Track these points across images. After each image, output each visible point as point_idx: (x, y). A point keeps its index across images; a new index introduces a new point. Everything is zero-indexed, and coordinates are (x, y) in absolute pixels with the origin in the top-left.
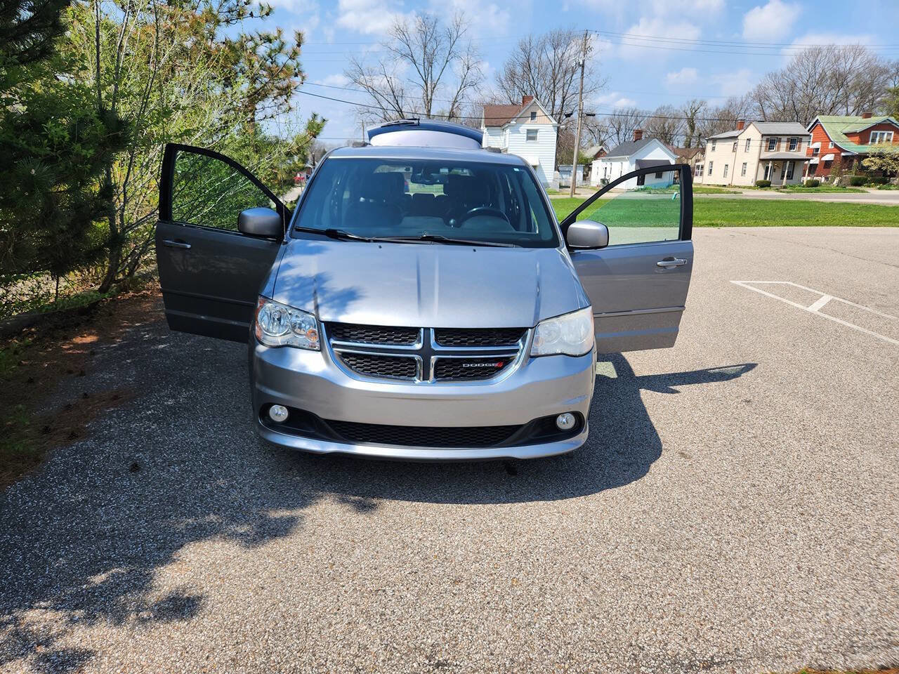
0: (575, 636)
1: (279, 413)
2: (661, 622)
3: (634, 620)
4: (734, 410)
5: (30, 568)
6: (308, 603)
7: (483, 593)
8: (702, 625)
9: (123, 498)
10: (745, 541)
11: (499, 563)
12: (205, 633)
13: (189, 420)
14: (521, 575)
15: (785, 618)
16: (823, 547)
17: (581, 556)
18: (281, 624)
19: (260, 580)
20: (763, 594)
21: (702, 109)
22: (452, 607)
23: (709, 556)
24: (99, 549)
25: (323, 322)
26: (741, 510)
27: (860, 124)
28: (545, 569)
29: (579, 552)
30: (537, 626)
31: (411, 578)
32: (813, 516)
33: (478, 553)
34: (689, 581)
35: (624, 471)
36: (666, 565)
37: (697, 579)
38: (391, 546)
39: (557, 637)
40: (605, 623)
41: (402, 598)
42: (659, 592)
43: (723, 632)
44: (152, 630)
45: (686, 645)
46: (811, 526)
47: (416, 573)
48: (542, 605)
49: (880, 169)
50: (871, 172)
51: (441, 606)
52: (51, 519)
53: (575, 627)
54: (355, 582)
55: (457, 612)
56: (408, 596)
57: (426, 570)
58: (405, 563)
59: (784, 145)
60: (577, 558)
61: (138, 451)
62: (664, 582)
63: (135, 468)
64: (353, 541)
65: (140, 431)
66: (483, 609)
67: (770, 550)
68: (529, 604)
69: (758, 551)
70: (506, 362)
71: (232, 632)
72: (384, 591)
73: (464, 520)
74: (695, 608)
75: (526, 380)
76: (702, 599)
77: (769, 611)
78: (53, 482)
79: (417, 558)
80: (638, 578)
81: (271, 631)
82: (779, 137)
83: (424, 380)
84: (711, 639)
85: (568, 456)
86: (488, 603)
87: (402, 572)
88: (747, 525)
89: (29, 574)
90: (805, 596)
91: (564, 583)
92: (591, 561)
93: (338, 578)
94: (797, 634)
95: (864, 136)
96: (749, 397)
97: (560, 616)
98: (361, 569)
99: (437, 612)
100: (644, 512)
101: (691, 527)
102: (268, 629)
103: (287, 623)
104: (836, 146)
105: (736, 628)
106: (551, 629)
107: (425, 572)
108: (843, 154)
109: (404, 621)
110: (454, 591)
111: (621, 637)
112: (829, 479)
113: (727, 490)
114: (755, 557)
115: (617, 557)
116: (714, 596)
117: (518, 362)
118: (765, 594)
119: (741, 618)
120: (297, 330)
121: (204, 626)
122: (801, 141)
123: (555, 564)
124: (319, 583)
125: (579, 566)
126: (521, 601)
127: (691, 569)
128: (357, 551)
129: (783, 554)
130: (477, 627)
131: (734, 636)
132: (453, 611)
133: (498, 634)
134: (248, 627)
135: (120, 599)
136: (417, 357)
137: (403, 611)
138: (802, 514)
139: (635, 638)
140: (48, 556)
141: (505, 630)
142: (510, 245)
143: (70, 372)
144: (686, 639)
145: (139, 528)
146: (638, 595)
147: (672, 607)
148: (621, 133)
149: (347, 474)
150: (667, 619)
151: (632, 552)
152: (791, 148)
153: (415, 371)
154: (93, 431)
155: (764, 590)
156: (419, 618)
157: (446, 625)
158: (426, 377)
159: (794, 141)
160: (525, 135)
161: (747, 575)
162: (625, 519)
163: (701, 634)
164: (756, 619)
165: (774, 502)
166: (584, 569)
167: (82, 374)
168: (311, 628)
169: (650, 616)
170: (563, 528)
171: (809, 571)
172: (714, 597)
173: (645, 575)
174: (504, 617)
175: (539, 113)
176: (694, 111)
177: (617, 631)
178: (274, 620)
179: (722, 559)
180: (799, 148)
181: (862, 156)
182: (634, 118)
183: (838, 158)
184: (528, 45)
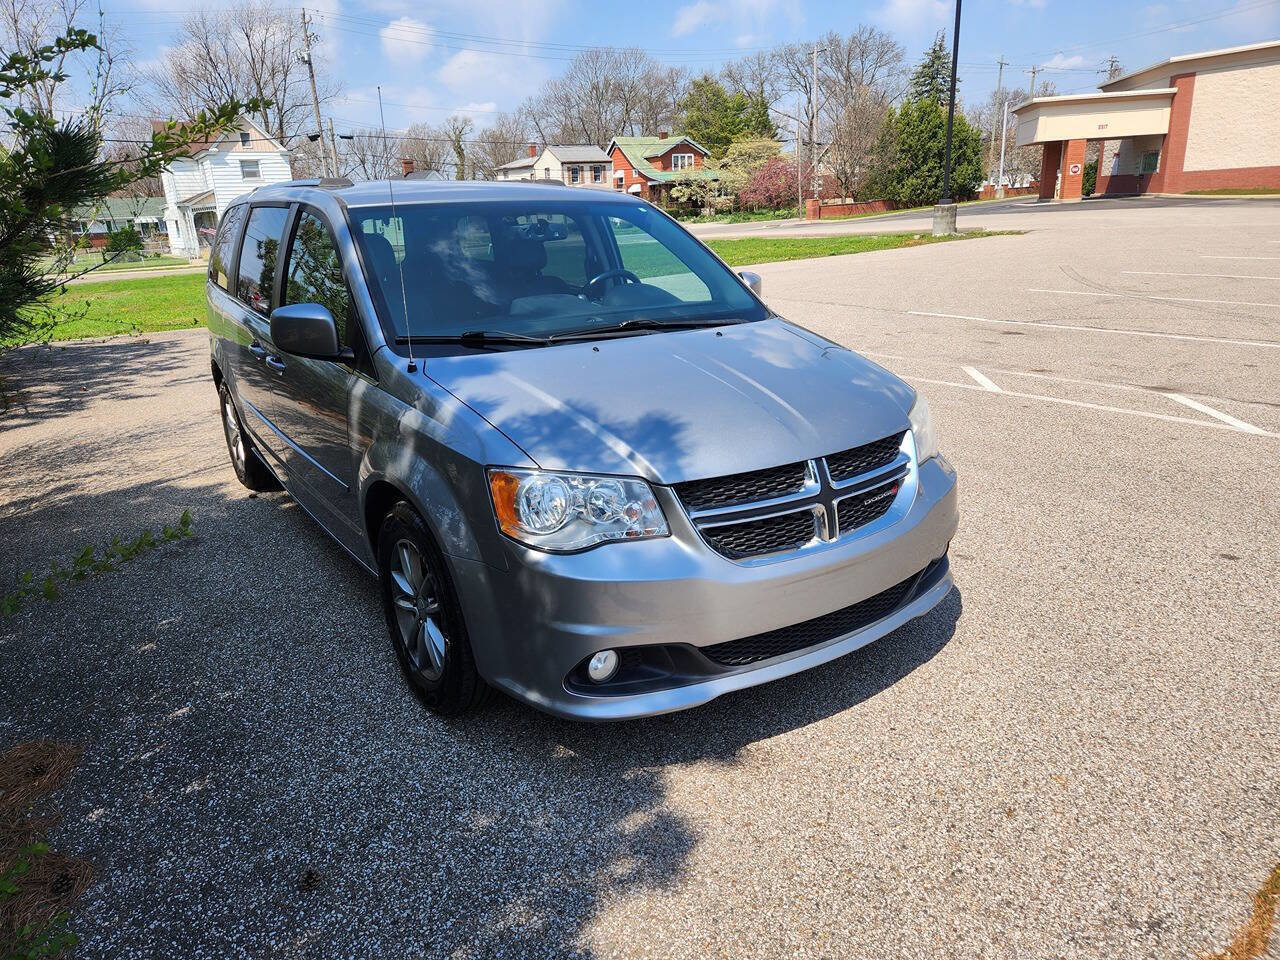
0: (1196, 810)
3: (1208, 762)
7: (1055, 811)
14: (1050, 767)
16: (1200, 610)
21: (467, 129)
25: (667, 485)
27: (660, 147)
30: (1154, 819)
31: (958, 836)
36: (1136, 687)
39: (1188, 821)
40: (1193, 779)
42: (1176, 720)
48: (1122, 793)
49: (689, 199)
50: (682, 203)
53: (1182, 800)
59: (588, 175)
60: (1062, 719)
62: (1163, 707)
66: (1083, 831)
68: (1110, 799)
70: (900, 483)
72: (960, 871)
73: (893, 729)
80: (1140, 714)
82: (581, 165)
83: (830, 538)
86: (1077, 820)
87: (939, 834)
93: (884, 886)
95: (665, 161)
97: (1153, 796)
99: (1052, 863)
104: (640, 174)
106: (1170, 815)
108: (649, 184)
109: (1041, 897)
110: (1026, 826)
111: (1225, 787)
122: (604, 169)
123: (1057, 737)
125: (1079, 728)
126: (1098, 800)
127: (1159, 682)
130: (1113, 856)
136: (817, 508)
137: (1020, 885)
139: (1235, 781)
141: (1138, 843)
146: (1169, 733)
151: (1092, 687)
152: (596, 178)
153: (814, 528)
156: (1048, 882)
157: (1085, 873)
158: (832, 533)
159: (598, 169)
160: (239, 169)
166: (1086, 728)
169: (1211, 750)
170: (999, 691)
171: (1227, 638)
173: (1140, 708)
174: (1116, 829)
176: (458, 133)
177: (1215, 783)
180: (605, 178)
181: (670, 186)
182: (381, 141)
183: (647, 189)
184: (200, 26)
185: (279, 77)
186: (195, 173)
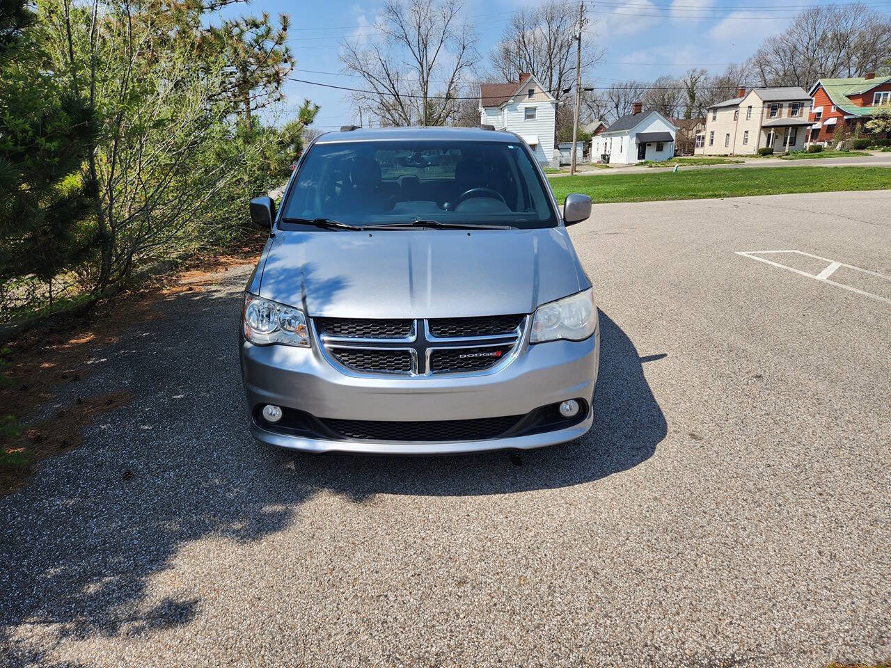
0: (587, 637)
1: (273, 413)
2: (677, 618)
3: (649, 618)
4: (745, 387)
5: (17, 588)
6: (307, 613)
7: (490, 594)
8: (720, 620)
9: (116, 508)
10: (762, 526)
11: (506, 560)
12: (199, 651)
13: (185, 422)
14: (529, 573)
15: (809, 608)
16: (844, 529)
17: (591, 549)
18: (278, 637)
19: (256, 590)
20: (783, 582)
21: (702, 78)
22: (457, 611)
23: (725, 544)
24: (89, 564)
25: (311, 317)
26: (756, 492)
27: (863, 85)
28: (553, 565)
29: (589, 545)
30: (547, 627)
31: (414, 580)
32: (832, 496)
33: (484, 550)
34: (705, 572)
35: (633, 456)
36: (680, 555)
37: (713, 569)
38: (394, 548)
39: (568, 640)
40: (618, 621)
41: (404, 603)
42: (673, 585)
43: (743, 627)
44: (143, 650)
45: (705, 643)
46: (831, 507)
47: (419, 575)
48: (552, 605)
49: (883, 131)
50: (874, 134)
51: (445, 610)
52: (40, 534)
53: (587, 628)
54: (356, 588)
55: (462, 616)
56: (411, 600)
57: (429, 572)
58: (407, 565)
59: (786, 111)
60: (587, 552)
61: (132, 458)
62: (679, 574)
63: (128, 476)
64: (353, 543)
65: (134, 436)
66: (489, 611)
67: (789, 535)
68: (537, 604)
69: (777, 537)
70: (506, 350)
71: (227, 649)
72: (386, 596)
73: (468, 515)
74: (712, 601)
75: (526, 368)
76: (720, 592)
77: (791, 602)
78: (44, 493)
79: (420, 558)
80: (651, 571)
81: (268, 646)
82: (781, 103)
83: (419, 373)
84: (731, 635)
85: (575, 443)
86: (495, 605)
87: (405, 575)
88: (763, 508)
89: (16, 595)
90: (828, 583)
91: (574, 580)
92: (601, 554)
93: (338, 584)
94: (821, 626)
95: (867, 98)
96: (760, 372)
97: (571, 617)
98: (362, 573)
99: (442, 617)
100: (655, 499)
101: (705, 513)
102: (264, 644)
103: (284, 636)
104: (838, 110)
105: (756, 621)
106: (561, 631)
107: (428, 574)
108: (845, 117)
109: (407, 629)
110: (459, 594)
111: (635, 636)
112: (847, 455)
113: (740, 472)
114: (774, 542)
115: (628, 548)
116: (732, 587)
117: (517, 350)
118: (786, 583)
119: (762, 611)
120: (287, 326)
121: (197, 644)
122: (803, 106)
123: (564, 560)
124: (318, 591)
125: (589, 561)
126: (529, 601)
127: (706, 559)
128: (358, 554)
129: (802, 538)
130: (484, 632)
131: (755, 631)
132: (458, 615)
133: (505, 638)
134: (243, 642)
135: (111, 618)
136: (411, 350)
137: (406, 618)
138: (821, 494)
139: (650, 637)
140: (37, 574)
141: (513, 633)
142: (506, 227)
143: (64, 377)
144: (705, 636)
145: (131, 540)
146: (652, 590)
147: (688, 601)
148: (621, 107)
149: (347, 472)
150: (683, 615)
151: (644, 543)
152: (793, 113)
153: (410, 364)
154: (87, 438)
155: (784, 579)
156: (423, 624)
157: (451, 631)
158: (421, 370)
159: (796, 106)
160: (524, 113)
161: (766, 563)
162: (636, 508)
163: (720, 630)
164: (778, 611)
165: (791, 482)
166: (594, 563)
167: (76, 379)
168: (310, 640)
169: (665, 613)
170: (571, 520)
171: (831, 556)
172: (731, 589)
173: (659, 568)
174: (512, 620)
175: (537, 90)
176: (694, 81)
177: (631, 631)
178: (271, 633)
179: (739, 546)
180: (801, 113)
181: (866, 119)
182: (633, 91)
183: (841, 122)
186: (499, 117)
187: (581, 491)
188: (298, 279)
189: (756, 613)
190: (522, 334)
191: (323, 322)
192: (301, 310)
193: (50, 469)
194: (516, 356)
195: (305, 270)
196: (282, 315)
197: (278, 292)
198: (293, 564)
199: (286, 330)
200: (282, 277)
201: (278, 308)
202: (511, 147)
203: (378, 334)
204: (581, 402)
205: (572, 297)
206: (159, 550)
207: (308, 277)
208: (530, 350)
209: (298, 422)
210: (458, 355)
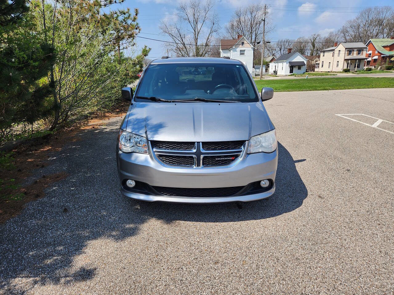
0: (275, 290)
1: (131, 183)
2: (316, 281)
3: (303, 281)
4: (342, 175)
5: (15, 261)
6: (146, 275)
7: (229, 268)
8: (336, 282)
9: (60, 225)
10: (353, 239)
11: (236, 253)
12: (97, 292)
13: (91, 187)
14: (247, 259)
15: (376, 277)
16: (391, 241)
17: (275, 248)
18: (133, 286)
19: (123, 264)
20: (364, 265)
21: (318, 38)
22: (215, 276)
23: (337, 247)
24: (48, 251)
25: (150, 141)
26: (350, 223)
27: (390, 42)
28: (258, 255)
29: (274, 246)
30: (256, 285)
31: (194, 261)
32: (384, 225)
33: (226, 248)
34: (328, 260)
35: (293, 205)
36: (316, 252)
37: (332, 259)
38: (185, 246)
39: (266, 291)
40: (289, 282)
41: (190, 272)
42: (314, 266)
43: (346, 286)
44: (72, 291)
45: (329, 293)
46: (384, 230)
47: (197, 259)
48: (258, 274)
51: (209, 275)
52: (26, 236)
53: (275, 285)
54: (168, 264)
55: (217, 278)
56: (194, 270)
57: (201, 257)
58: (191, 254)
59: (355, 53)
60: (273, 249)
61: (67, 202)
62: (316, 261)
63: (66, 210)
64: (167, 243)
65: (68, 193)
66: (229, 276)
67: (366, 243)
68: (251, 274)
69: (360, 244)
70: (237, 156)
71: (110, 291)
72: (182, 268)
73: (219, 232)
74: (332, 273)
75: (246, 165)
76: (335, 269)
77: (368, 274)
78: (28, 218)
79: (197, 251)
80: (303, 259)
81: (128, 290)
82: (353, 49)
83: (197, 166)
84: (341, 290)
85: (266, 199)
86: (232, 273)
87: (190, 259)
88: (354, 231)
89: (15, 264)
90: (385, 266)
91: (268, 262)
92: (280, 251)
93: (160, 262)
94: (382, 286)
95: (391, 47)
96: (349, 168)
97: (267, 280)
98: (171, 257)
99: (208, 278)
100: (304, 225)
101: (327, 232)
102: (127, 290)
103: (136, 286)
104: (379, 52)
105: (352, 283)
106: (263, 286)
107: (201, 258)
108: (382, 56)
109: (192, 284)
110: (215, 268)
111: (297, 289)
112: (390, 207)
113: (342, 214)
114: (359, 246)
115: (292, 248)
116: (341, 267)
117: (242, 156)
118: (365, 265)
119: (355, 278)
120: (138, 144)
121: (96, 289)
122: (363, 50)
123: (263, 253)
124: (151, 265)
125: (274, 254)
126: (247, 272)
127: (329, 254)
128: (169, 249)
129: (372, 245)
130: (227, 286)
131: (352, 287)
132: (215, 278)
133: (237, 289)
134: (117, 289)
135: (57, 276)
136: (194, 156)
137: (191, 278)
138: (379, 224)
139: (304, 290)
140: (24, 255)
141: (241, 287)
142: (236, 102)
143: (37, 166)
144: (329, 290)
145: (67, 240)
146: (304, 268)
147: (321, 273)
148: (282, 50)
149: (163, 211)
150: (319, 280)
151: (299, 246)
152: (359, 54)
153: (194, 162)
154: (48, 193)
155: (364, 263)
156: (199, 282)
157: (212, 285)
158: (198, 165)
159: (360, 50)
160: (239, 53)
161: (356, 256)
162: (295, 229)
163: (336, 287)
164: (362, 279)
165: (365, 219)
166: (277, 255)
167: (43, 166)
168: (148, 288)
169: (311, 279)
170: (266, 235)
171: (385, 253)
172: (340, 268)
173: (307, 257)
174: (240, 281)
175: (245, 42)
176: (314, 39)
177: (295, 287)
178: (130, 284)
179: (343, 248)
180: (362, 54)
181: (391, 56)
182: (287, 43)
184: (239, 12)
185: (258, 25)
186: (228, 54)
187: (269, 222)
188: (143, 123)
189: (352, 279)
190: (244, 149)
191: (154, 143)
192: (145, 137)
193: (30, 207)
194: (241, 159)
195: (146, 120)
196: (136, 139)
197: (134, 129)
198: (139, 253)
199: (138, 146)
200: (135, 123)
201: (134, 136)
202: (237, 66)
203: (179, 149)
204: (270, 181)
205: (267, 133)
206: (79, 245)
207: (148, 122)
208: (247, 157)
209: (142, 187)
210: (215, 158)
